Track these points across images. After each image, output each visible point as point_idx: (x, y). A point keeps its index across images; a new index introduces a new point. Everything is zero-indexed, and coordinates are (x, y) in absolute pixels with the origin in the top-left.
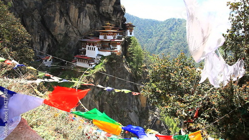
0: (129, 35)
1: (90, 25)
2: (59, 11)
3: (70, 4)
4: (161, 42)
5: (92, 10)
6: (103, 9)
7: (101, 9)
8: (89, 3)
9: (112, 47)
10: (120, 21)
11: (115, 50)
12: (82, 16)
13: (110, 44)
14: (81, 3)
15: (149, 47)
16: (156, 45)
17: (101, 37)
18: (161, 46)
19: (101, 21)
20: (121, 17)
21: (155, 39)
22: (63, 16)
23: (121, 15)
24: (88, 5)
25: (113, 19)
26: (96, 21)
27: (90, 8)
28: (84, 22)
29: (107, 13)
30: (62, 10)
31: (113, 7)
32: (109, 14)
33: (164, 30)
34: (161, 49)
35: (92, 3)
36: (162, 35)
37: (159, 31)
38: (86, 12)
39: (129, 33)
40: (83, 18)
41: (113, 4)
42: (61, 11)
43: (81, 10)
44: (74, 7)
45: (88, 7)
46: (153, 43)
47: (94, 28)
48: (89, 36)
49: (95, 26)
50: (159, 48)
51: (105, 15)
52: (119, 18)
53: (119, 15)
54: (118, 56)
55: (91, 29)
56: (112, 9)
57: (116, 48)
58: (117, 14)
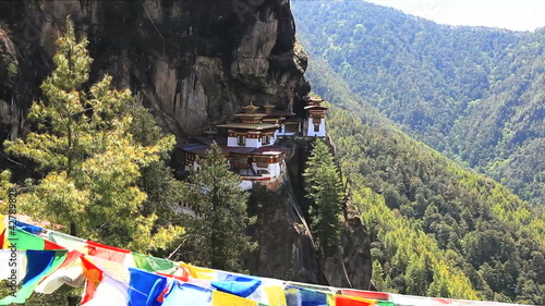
0: (311, 132)
1: (208, 109)
2: (128, 78)
3: (156, 58)
4: (520, 112)
5: (211, 72)
6: (241, 67)
7: (234, 67)
8: (204, 54)
9: (256, 168)
10: (290, 94)
11: (264, 176)
12: (185, 87)
13: (250, 161)
14: (183, 55)
15: (471, 132)
16: (500, 125)
17: (232, 142)
18: (521, 126)
19: (238, 97)
20: (293, 84)
21: (495, 103)
22: (139, 89)
23: (291, 78)
24: (201, 59)
25: (271, 91)
26: (224, 98)
27: (206, 65)
28: (190, 101)
29: (253, 76)
30: (137, 74)
31: (268, 60)
32: (257, 79)
33: (535, 65)
34: (520, 138)
35: (212, 55)
36: (524, 87)
37: (514, 70)
38: (196, 77)
39: (311, 127)
40: (189, 92)
41: (268, 52)
42: (133, 77)
43: (183, 72)
44: (166, 66)
45: (201, 64)
46: (485, 117)
47: (217, 114)
48: (206, 135)
49: (220, 109)
50: (512, 134)
51: (247, 81)
52: (286, 87)
53: (284, 79)
54: (270, 192)
55: (210, 116)
56: (266, 65)
57: (267, 172)
58: (280, 77)
